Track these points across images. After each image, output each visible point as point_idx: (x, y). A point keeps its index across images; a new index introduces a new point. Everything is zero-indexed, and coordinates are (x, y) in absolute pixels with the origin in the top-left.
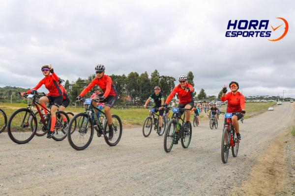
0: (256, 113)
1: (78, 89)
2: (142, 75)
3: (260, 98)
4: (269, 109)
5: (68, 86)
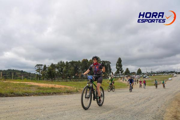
1: (51, 70)
2: (90, 60)
3: (163, 72)
4: (169, 79)
5: (46, 68)
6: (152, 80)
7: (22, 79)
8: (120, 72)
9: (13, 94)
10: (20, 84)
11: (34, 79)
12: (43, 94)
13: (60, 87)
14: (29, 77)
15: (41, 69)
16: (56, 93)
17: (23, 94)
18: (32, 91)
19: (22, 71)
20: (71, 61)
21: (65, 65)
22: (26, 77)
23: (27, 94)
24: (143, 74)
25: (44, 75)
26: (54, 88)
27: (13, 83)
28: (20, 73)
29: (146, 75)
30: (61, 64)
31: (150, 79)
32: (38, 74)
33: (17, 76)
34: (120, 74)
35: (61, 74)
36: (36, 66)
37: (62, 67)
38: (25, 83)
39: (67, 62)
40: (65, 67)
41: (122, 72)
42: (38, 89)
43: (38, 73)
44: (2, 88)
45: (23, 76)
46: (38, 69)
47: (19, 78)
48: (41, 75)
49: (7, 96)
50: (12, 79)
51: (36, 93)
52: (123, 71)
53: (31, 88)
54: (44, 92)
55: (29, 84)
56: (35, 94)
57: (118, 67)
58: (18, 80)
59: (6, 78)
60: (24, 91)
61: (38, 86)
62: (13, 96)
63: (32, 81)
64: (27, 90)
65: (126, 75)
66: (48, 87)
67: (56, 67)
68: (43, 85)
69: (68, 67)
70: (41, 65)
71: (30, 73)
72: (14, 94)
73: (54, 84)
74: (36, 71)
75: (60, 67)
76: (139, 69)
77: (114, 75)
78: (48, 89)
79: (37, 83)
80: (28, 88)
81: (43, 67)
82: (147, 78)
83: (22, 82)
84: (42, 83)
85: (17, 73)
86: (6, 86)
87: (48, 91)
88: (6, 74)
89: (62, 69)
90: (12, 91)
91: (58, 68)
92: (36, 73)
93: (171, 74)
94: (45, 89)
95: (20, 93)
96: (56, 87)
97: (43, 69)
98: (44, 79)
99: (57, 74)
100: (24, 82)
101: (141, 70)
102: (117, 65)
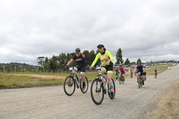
0: (160, 71)
1: (53, 62)
2: (91, 52)
3: (162, 62)
4: (168, 68)
5: (47, 60)
6: (152, 69)
7: (24, 72)
8: (120, 62)
9: (15, 86)
10: (22, 77)
11: (36, 71)
12: (45, 85)
13: (61, 78)
14: (31, 70)
15: (43, 62)
16: (57, 85)
17: (25, 86)
18: (34, 82)
19: (24, 64)
20: (73, 53)
21: (66, 57)
22: (29, 70)
23: (29, 86)
24: (143, 64)
25: (45, 67)
26: (56, 79)
27: (16, 76)
28: (22, 66)
29: (146, 65)
30: (63, 56)
31: (150, 69)
32: (40, 67)
33: (20, 69)
34: (120, 64)
35: (62, 65)
36: (38, 59)
37: (64, 59)
38: (28, 75)
39: (68, 54)
40: (66, 58)
41: (122, 63)
42: (40, 80)
43: (40, 65)
44: (6, 80)
45: (25, 68)
46: (40, 62)
47: (21, 70)
48: (43, 67)
49: (10, 88)
50: (14, 72)
51: (37, 84)
52: (123, 61)
53: (33, 80)
54: (46, 83)
55: (31, 76)
56: (37, 86)
57: (118, 58)
58: (20, 72)
59: (9, 71)
60: (26, 82)
61: (40, 78)
62: (16, 88)
63: (34, 74)
64: (29, 82)
65: (126, 65)
66: (50, 79)
67: (57, 59)
68: (45, 76)
69: (69, 58)
70: (43, 57)
71: (32, 66)
72: (17, 86)
73: (55, 75)
74: (38, 64)
75: (61, 59)
76: (139, 59)
77: (115, 66)
78: (50, 80)
79: (39, 75)
80: (30, 80)
81: (45, 59)
82: (147, 67)
83: (24, 75)
84: (43, 75)
85: (20, 66)
86: (9, 79)
87: (49, 82)
88: (9, 67)
89: (63, 61)
90: (14, 84)
91: (59, 60)
92: (38, 66)
93: (170, 63)
94: (47, 80)
95: (22, 85)
96: (57, 78)
97: (45, 61)
98: (45, 71)
99: (59, 66)
100: (26, 75)
101: (140, 60)
102: (117, 55)
